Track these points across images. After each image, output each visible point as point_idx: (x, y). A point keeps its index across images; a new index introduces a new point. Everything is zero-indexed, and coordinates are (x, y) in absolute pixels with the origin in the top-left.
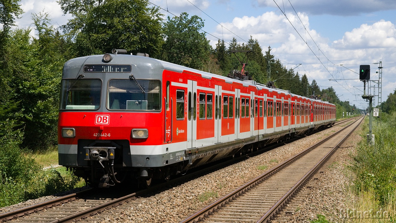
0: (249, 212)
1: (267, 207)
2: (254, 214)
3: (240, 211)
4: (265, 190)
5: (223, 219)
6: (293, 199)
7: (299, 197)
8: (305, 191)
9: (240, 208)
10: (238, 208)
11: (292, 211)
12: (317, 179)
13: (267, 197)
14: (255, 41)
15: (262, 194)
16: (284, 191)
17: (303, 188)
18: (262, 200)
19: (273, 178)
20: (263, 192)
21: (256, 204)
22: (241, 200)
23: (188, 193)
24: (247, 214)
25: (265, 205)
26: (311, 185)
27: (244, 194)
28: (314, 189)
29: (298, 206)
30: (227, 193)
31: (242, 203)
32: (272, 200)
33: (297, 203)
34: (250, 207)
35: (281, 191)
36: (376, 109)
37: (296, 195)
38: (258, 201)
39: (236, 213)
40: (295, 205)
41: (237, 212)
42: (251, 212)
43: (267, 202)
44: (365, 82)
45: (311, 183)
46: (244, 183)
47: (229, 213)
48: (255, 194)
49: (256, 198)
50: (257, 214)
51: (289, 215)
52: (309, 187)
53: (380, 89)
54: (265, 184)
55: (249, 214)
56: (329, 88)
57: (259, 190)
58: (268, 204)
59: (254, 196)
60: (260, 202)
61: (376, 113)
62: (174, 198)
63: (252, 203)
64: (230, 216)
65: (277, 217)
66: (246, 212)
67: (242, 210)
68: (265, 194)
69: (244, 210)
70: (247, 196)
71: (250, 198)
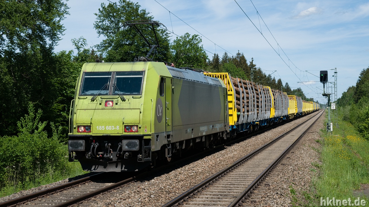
0: (236, 185)
1: (251, 181)
2: (241, 186)
3: (230, 183)
4: (250, 167)
5: (216, 190)
6: (270, 174)
7: (275, 172)
8: (279, 167)
9: (230, 181)
10: (228, 181)
11: (269, 183)
12: (289, 158)
13: (251, 172)
14: (241, 54)
15: (247, 170)
16: (264, 167)
17: (278, 165)
18: (247, 175)
19: (256, 157)
20: (248, 169)
21: (242, 179)
22: (231, 175)
23: (190, 170)
24: (235, 186)
25: (249, 179)
26: (284, 162)
27: (233, 171)
28: (287, 165)
29: (275, 179)
30: (220, 170)
31: (231, 177)
32: (254, 175)
33: (273, 177)
34: (238, 181)
35: (261, 167)
36: (333, 104)
37: (273, 170)
38: (244, 176)
39: (227, 186)
40: (272, 178)
41: (227, 184)
42: (238, 185)
43: (251, 177)
44: (324, 83)
45: (284, 161)
46: (233, 162)
47: (221, 186)
48: (242, 170)
49: (242, 173)
50: (242, 186)
51: (267, 186)
52: (283, 164)
53: (336, 89)
54: (250, 162)
55: (237, 186)
56: (298, 89)
57: (245, 167)
58: (252, 178)
59: (241, 172)
60: (246, 176)
61: (333, 107)
62: (179, 174)
63: (239, 177)
64: (221, 188)
65: (258, 188)
66: (234, 185)
67: (231, 183)
68: (250, 170)
69: (233, 183)
70: (235, 172)
71: (238, 173)
